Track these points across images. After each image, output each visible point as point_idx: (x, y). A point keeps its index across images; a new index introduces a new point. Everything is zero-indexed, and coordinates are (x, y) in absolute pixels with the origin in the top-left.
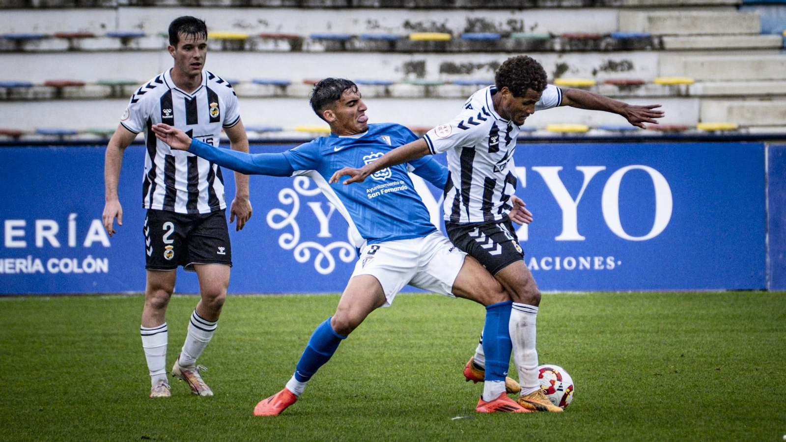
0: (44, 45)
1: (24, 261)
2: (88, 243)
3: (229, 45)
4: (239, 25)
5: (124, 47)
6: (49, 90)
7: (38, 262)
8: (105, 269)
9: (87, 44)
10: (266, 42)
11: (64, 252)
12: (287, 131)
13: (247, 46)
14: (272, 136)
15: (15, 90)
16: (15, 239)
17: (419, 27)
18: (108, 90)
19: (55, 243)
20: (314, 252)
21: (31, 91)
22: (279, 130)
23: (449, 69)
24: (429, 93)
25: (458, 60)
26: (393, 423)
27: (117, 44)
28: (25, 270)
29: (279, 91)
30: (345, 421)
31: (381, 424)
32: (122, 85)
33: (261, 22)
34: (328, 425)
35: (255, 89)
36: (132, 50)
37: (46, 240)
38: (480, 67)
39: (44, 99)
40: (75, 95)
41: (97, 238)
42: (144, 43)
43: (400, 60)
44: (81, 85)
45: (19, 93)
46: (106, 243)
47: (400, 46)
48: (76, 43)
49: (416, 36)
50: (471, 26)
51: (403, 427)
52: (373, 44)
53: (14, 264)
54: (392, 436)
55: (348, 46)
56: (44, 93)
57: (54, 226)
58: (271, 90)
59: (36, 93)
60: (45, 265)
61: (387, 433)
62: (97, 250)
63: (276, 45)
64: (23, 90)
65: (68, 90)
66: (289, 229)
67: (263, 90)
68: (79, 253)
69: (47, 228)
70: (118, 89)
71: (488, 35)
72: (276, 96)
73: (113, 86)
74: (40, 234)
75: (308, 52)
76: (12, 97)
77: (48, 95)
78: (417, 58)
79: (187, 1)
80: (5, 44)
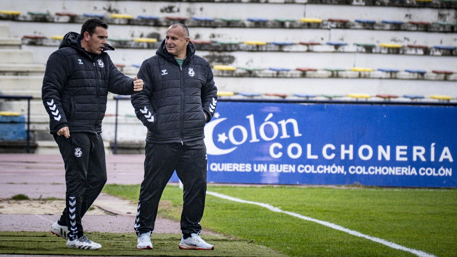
0: (294, 48)
1: (406, 168)
2: (441, 160)
3: (391, 51)
4: (394, 40)
5: (336, 50)
6: (299, 73)
7: (414, 169)
8: (450, 174)
9: (316, 48)
10: (411, 50)
11: (428, 164)
12: (427, 98)
13: (401, 52)
14: (419, 100)
15: (281, 72)
16: (401, 156)
18: (330, 73)
19: (423, 159)
21: (290, 73)
22: (422, 98)
27: (332, 49)
28: (406, 174)
29: (420, 76)
32: (337, 71)
33: (405, 38)
35: (407, 75)
36: (340, 52)
37: (418, 157)
39: (296, 77)
40: (312, 76)
41: (446, 157)
42: (346, 49)
44: (315, 70)
45: (283, 74)
46: (451, 160)
48: (311, 47)
53: (401, 170)
55: (454, 53)
56: (296, 74)
57: (423, 150)
58: (416, 76)
59: (292, 74)
60: (417, 171)
62: (446, 164)
63: (416, 51)
64: (285, 72)
65: (308, 73)
67: (411, 76)
68: (436, 165)
69: (419, 151)
70: (335, 73)
72: (418, 79)
73: (332, 71)
74: (415, 154)
75: (433, 55)
76: (279, 76)
77: (298, 76)
79: (367, 27)
80: (273, 47)
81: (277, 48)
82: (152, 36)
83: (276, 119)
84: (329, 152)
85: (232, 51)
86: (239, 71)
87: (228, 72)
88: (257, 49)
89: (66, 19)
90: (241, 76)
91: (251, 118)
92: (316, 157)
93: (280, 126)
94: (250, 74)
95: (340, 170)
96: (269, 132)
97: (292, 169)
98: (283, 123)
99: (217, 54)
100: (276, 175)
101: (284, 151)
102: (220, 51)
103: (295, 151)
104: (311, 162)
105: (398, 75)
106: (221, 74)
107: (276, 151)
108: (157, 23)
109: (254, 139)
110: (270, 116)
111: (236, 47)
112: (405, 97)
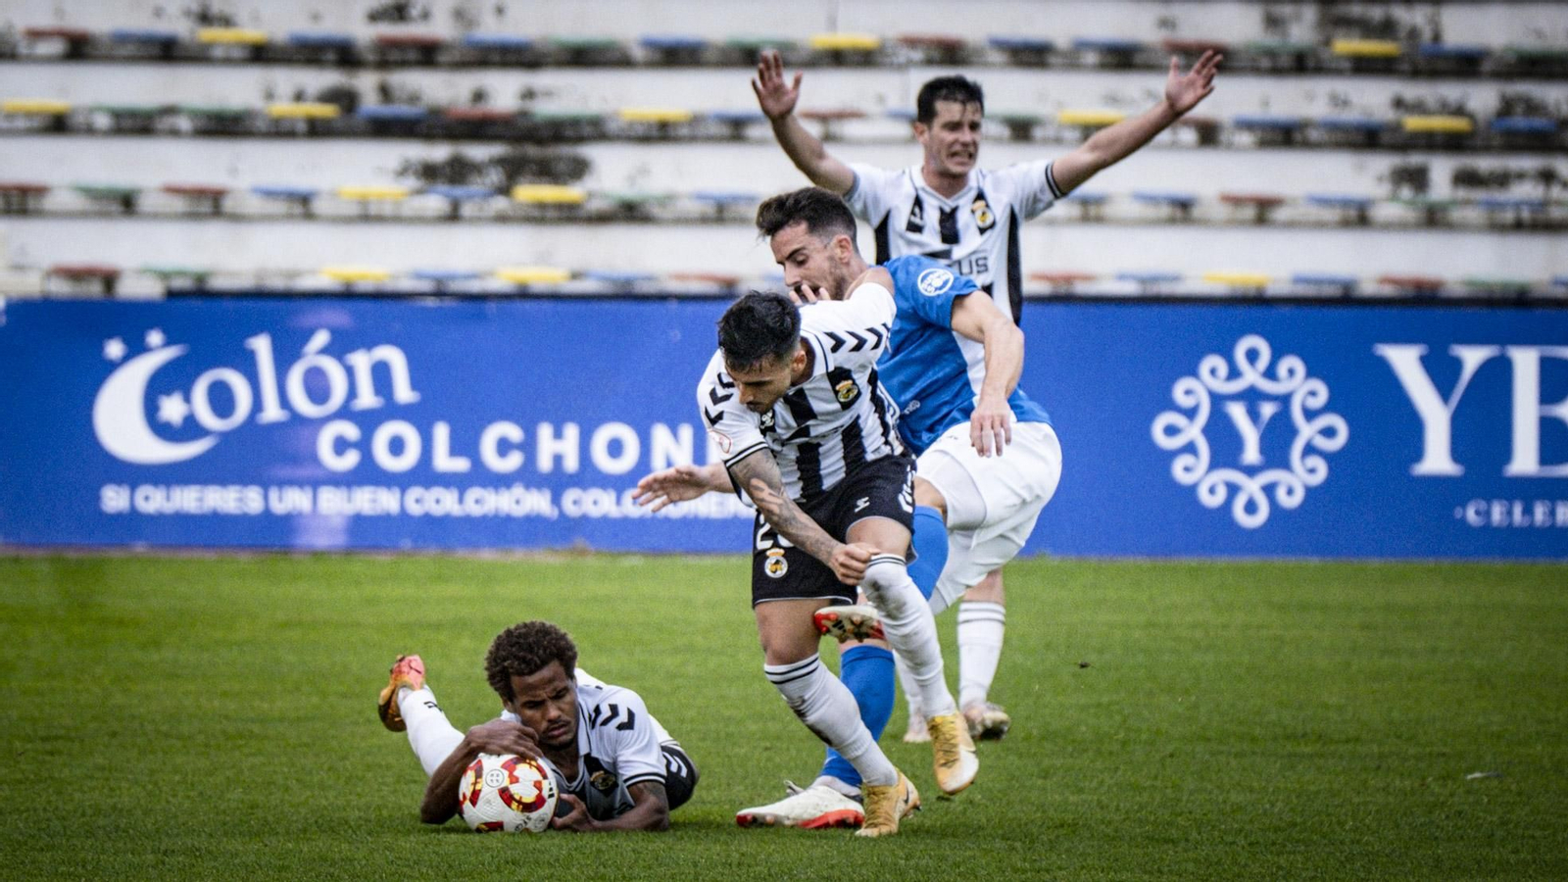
4: (1113, 100)
9: (851, 129)
12: (1190, 280)
15: (732, 206)
17: (1419, 108)
20: (1233, 489)
22: (1176, 279)
23: (1466, 179)
24: (1433, 219)
25: (1485, 164)
26: (1366, 781)
29: (1179, 213)
30: (1284, 777)
31: (1346, 784)
33: (1148, 94)
34: (1255, 784)
35: (1136, 209)
38: (1521, 176)
43: (1382, 163)
45: (737, 211)
47: (1385, 138)
49: (1414, 123)
50: (1507, 107)
51: (1384, 790)
52: (1340, 136)
54: (1366, 804)
55: (1298, 136)
58: (1164, 210)
61: (1356, 800)
63: (1177, 136)
64: (744, 206)
66: (1190, 448)
67: (1150, 212)
71: (1538, 122)
72: (1170, 222)
75: (1229, 146)
78: (1415, 159)
79: (1025, 58)
80: (715, 129)
81: (725, 130)
82: (331, 96)
83: (338, 349)
84: (504, 447)
85: (581, 139)
86: (596, 205)
87: (560, 206)
88: (662, 133)
89: (55, 47)
90: (602, 219)
91: (261, 346)
92: (461, 465)
93: (350, 372)
94: (631, 213)
95: (537, 502)
96: (317, 387)
97: (387, 501)
98: (361, 361)
99: (532, 151)
100: (338, 523)
101: (364, 446)
102: (540, 141)
103: (397, 446)
104: (447, 480)
105: (1108, 210)
106: (536, 213)
107: (341, 446)
108: (345, 55)
109: (272, 412)
110: (321, 338)
111: (595, 130)
112: (1122, 277)
